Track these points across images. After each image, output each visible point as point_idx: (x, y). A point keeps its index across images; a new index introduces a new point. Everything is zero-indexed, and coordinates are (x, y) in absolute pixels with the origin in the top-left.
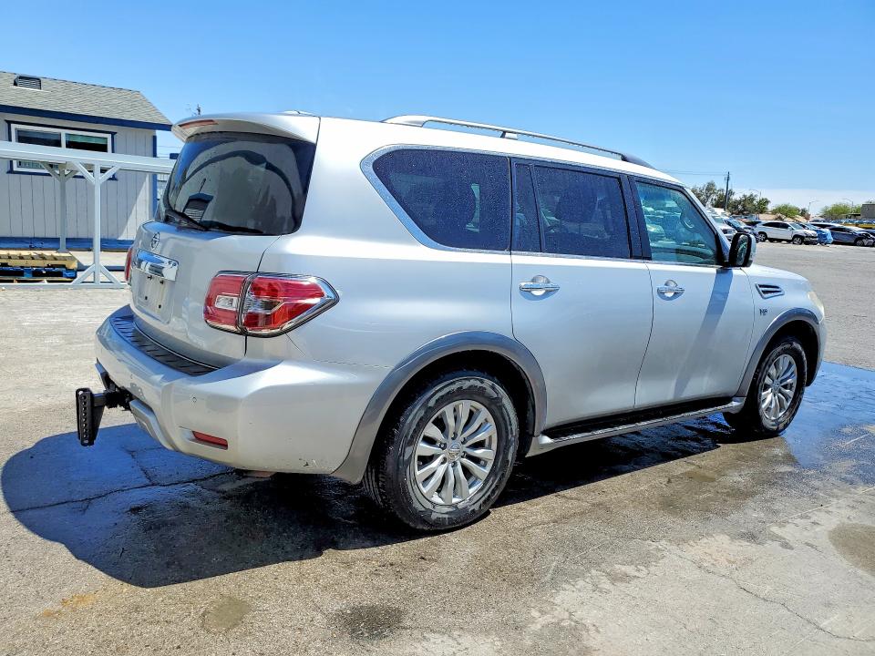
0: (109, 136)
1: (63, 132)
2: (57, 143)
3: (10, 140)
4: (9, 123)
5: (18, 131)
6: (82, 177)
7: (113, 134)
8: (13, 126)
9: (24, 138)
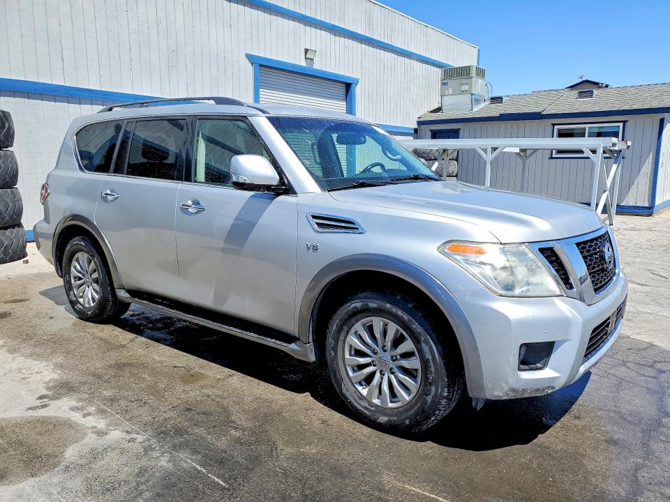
0: (621, 125)
1: (587, 126)
2: (583, 135)
3: (553, 137)
4: (554, 125)
5: (559, 130)
6: (588, 158)
7: (624, 122)
8: (556, 127)
9: (562, 134)
